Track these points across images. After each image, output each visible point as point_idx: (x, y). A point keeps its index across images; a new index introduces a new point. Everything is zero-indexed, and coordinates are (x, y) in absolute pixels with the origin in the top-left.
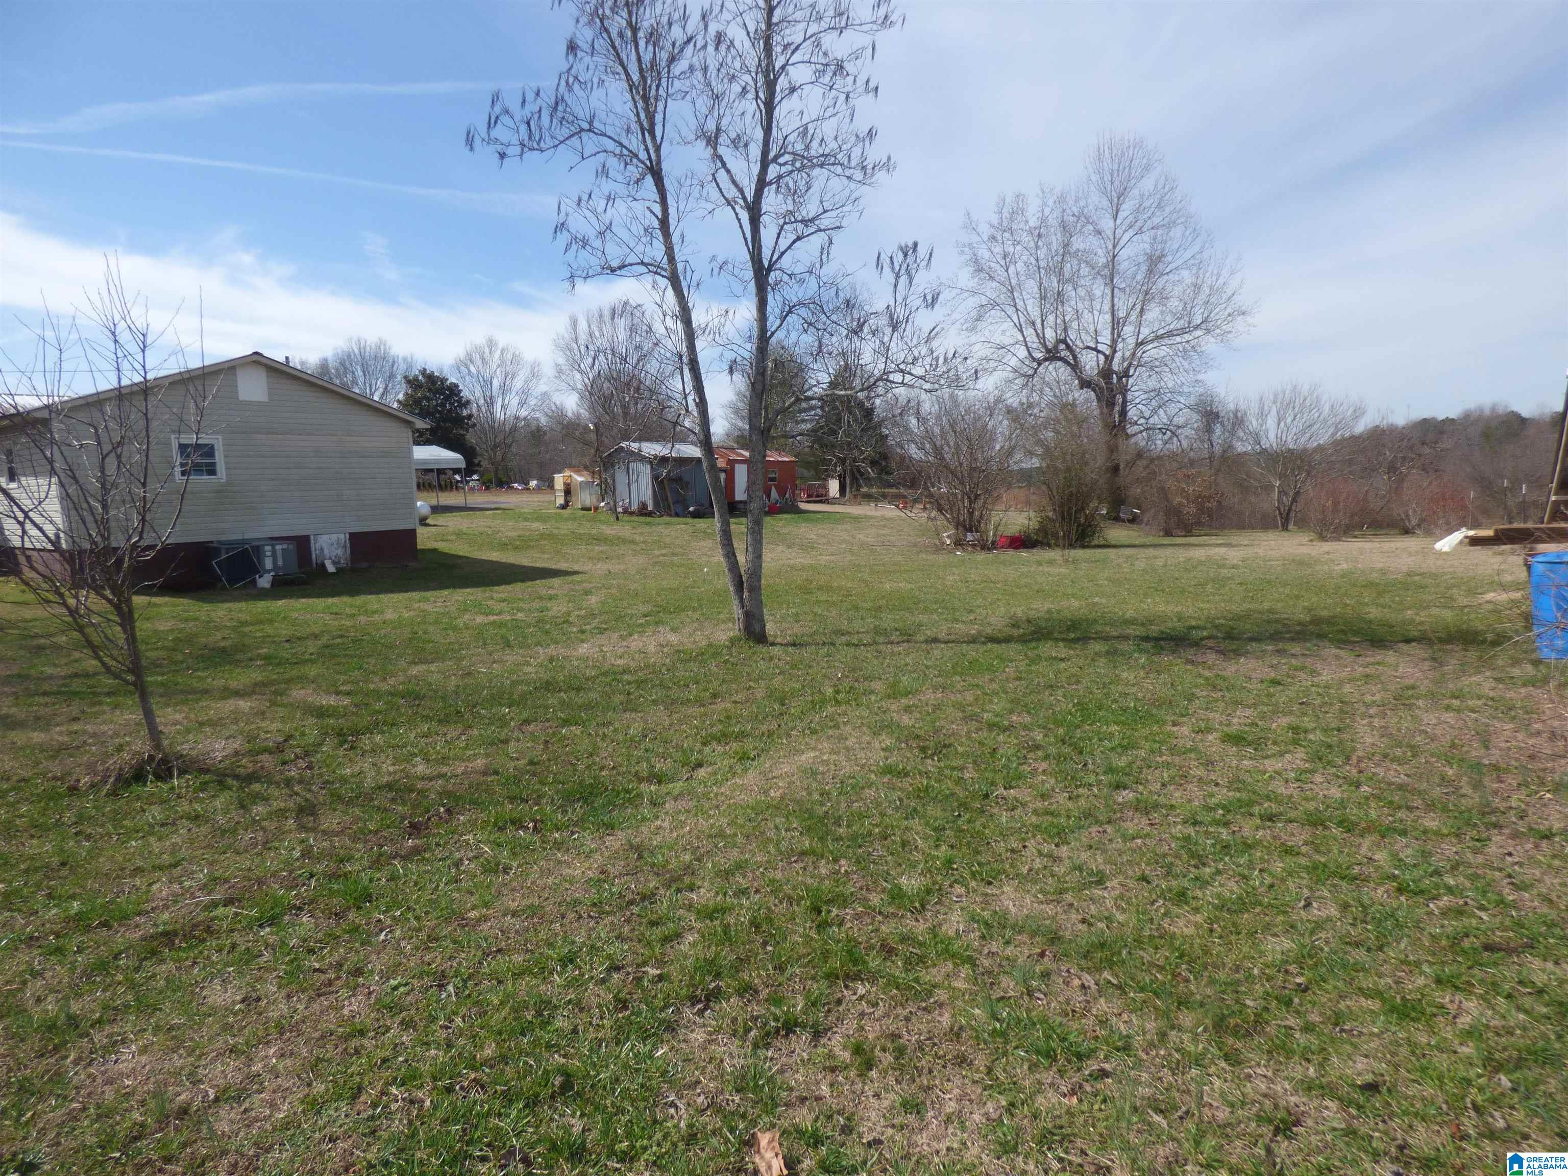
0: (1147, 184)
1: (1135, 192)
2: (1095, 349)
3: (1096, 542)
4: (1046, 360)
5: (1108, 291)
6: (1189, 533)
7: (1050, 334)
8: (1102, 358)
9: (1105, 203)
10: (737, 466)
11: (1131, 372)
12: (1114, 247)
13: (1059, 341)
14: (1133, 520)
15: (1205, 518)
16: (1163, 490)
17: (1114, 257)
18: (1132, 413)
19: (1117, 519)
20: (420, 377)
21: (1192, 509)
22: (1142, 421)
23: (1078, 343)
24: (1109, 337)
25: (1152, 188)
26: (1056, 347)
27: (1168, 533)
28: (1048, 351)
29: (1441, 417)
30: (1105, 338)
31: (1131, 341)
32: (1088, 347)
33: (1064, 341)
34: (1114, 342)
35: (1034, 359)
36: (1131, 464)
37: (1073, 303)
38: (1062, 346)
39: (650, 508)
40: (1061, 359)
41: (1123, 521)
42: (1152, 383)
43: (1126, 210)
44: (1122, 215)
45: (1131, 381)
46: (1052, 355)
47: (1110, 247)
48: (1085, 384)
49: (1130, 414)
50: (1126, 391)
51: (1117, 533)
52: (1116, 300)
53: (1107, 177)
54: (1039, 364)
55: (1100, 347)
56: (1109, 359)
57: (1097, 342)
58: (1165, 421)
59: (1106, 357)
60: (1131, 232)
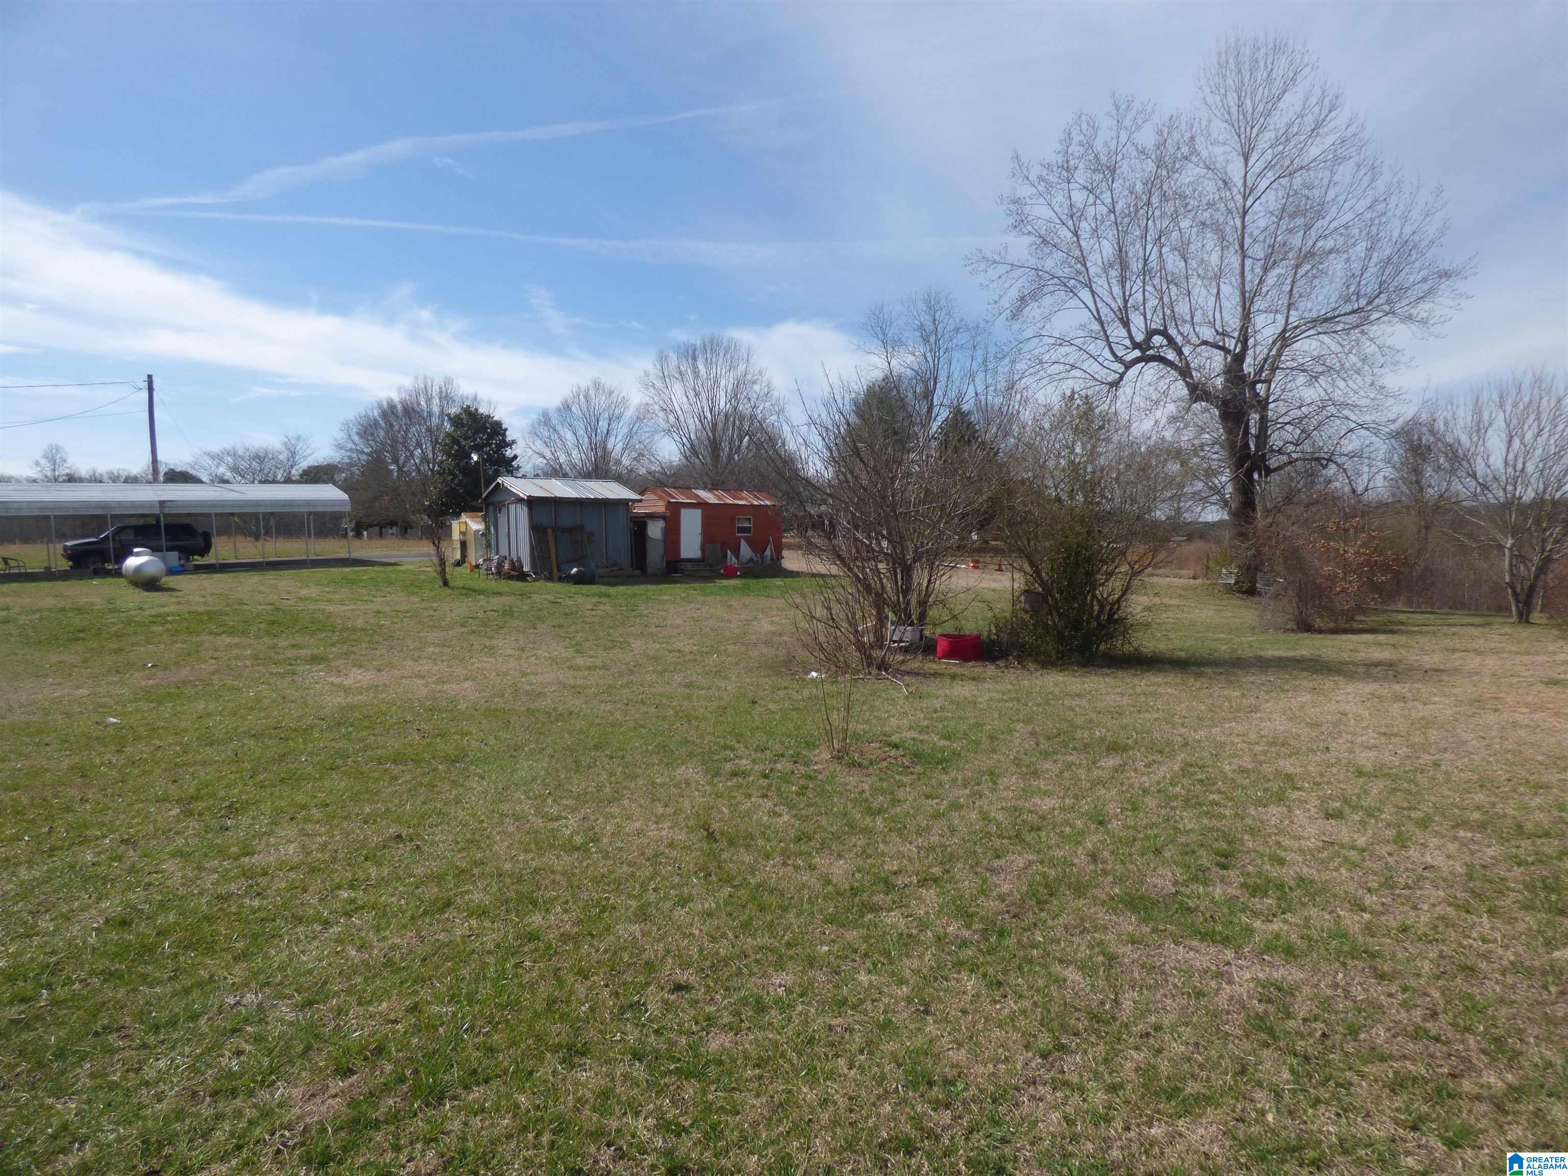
2: (1216, 345)
4: (1137, 360)
8: (1226, 357)
10: (684, 512)
12: (1245, 198)
18: (1276, 437)
20: (464, 416)
22: (1293, 448)
26: (1147, 340)
28: (1137, 346)
32: (1205, 343)
34: (1244, 334)
35: (1119, 360)
38: (1161, 340)
39: (526, 569)
40: (1159, 358)
45: (1274, 391)
48: (1201, 394)
49: (1273, 438)
50: (1267, 404)
54: (1127, 367)
56: (1239, 359)
59: (1233, 355)
60: (1271, 176)
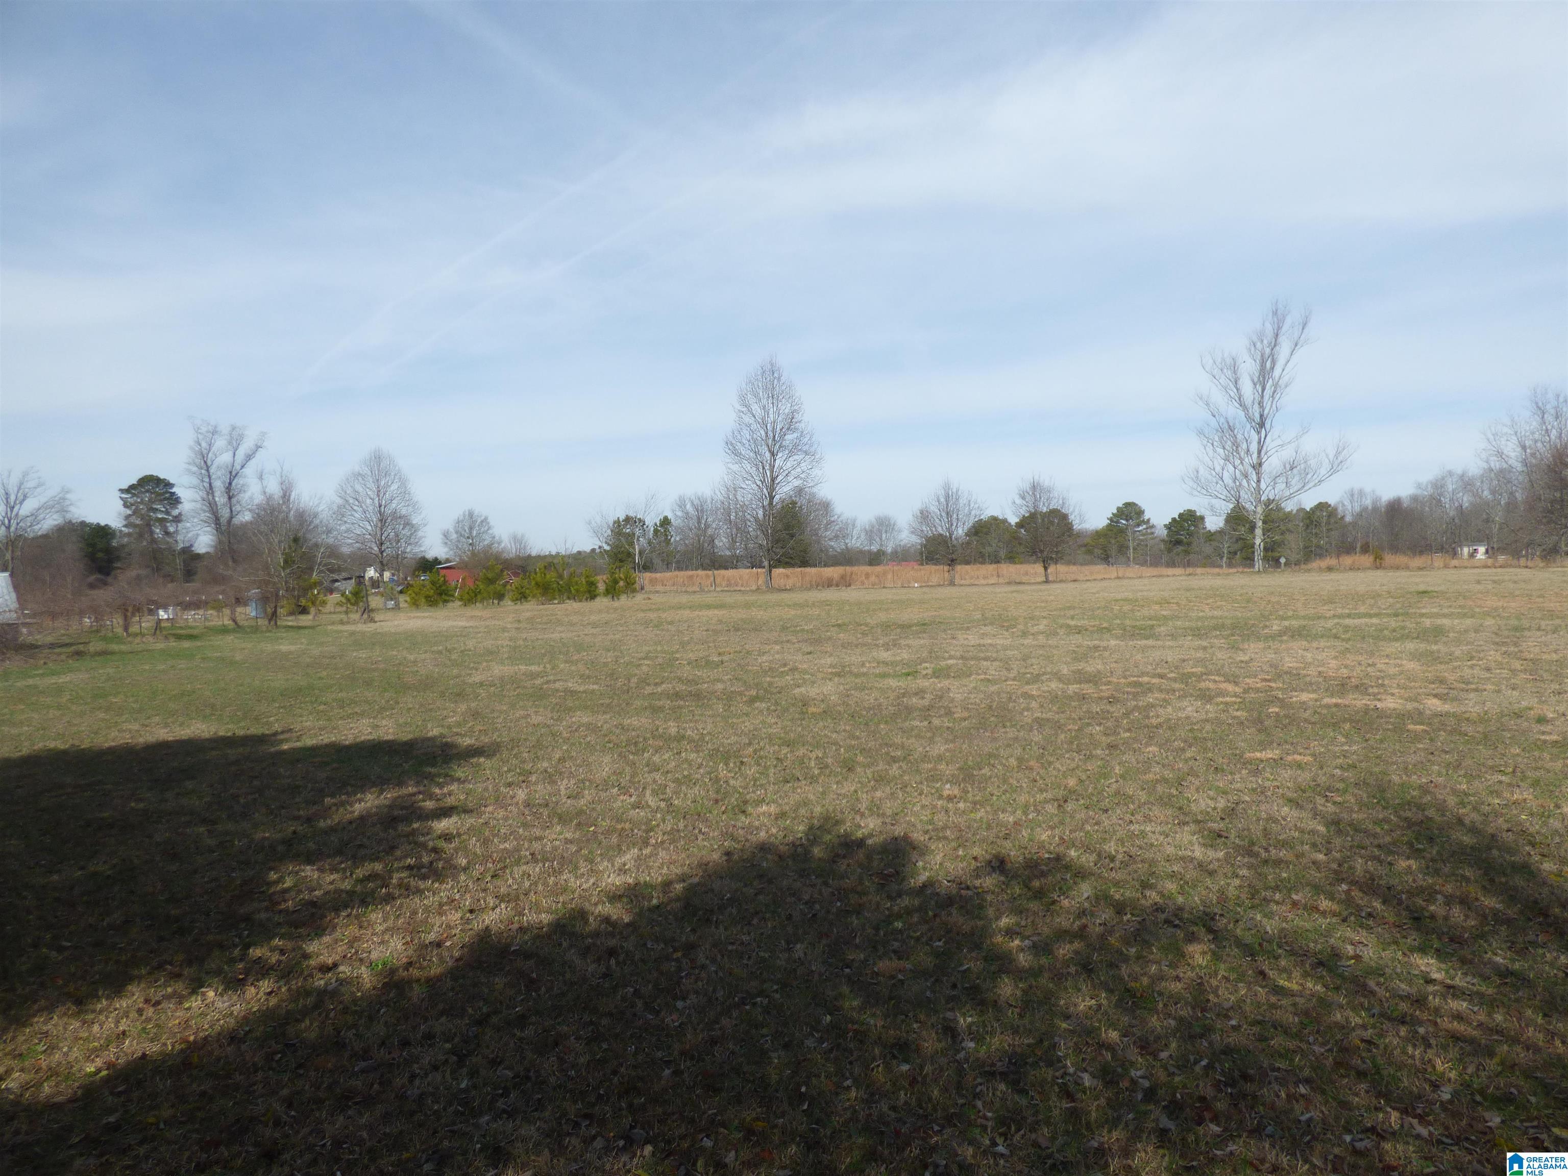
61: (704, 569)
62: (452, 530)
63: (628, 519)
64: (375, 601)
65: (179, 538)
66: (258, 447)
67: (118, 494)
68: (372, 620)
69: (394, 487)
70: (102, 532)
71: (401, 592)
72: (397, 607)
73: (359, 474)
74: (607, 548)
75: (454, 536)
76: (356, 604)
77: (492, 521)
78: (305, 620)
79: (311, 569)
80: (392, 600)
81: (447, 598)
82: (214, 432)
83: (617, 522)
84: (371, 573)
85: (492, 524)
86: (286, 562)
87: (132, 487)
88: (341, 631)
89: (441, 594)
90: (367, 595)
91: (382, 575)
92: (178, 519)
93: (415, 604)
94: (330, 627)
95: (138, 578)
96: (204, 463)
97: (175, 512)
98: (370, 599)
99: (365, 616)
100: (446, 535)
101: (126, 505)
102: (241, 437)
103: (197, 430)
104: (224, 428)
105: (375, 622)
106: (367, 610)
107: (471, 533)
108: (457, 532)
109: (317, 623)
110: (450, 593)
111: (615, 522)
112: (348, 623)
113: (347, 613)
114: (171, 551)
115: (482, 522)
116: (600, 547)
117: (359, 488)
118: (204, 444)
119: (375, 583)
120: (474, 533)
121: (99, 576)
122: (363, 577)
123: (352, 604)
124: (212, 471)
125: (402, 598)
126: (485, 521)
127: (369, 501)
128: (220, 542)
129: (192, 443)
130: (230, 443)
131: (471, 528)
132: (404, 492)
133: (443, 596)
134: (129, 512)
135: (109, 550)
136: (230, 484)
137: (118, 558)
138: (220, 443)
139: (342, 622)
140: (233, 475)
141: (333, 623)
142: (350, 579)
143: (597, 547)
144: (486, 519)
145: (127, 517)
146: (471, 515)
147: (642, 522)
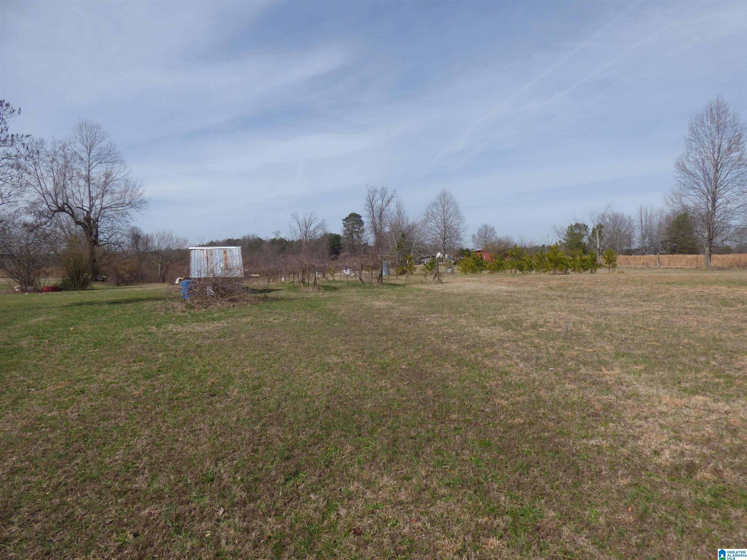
0: (104, 144)
1: (98, 147)
2: (82, 209)
3: (88, 288)
4: (58, 211)
5: (87, 184)
6: (127, 284)
7: (60, 202)
8: (85, 212)
9: (84, 148)
11: (99, 220)
13: (64, 204)
14: (103, 280)
15: (132, 279)
16: (116, 269)
17: (89, 171)
18: (101, 237)
19: (96, 280)
21: (128, 275)
22: (105, 240)
23: (74, 206)
24: (88, 203)
25: (105, 147)
26: (63, 206)
27: (118, 285)
28: (59, 208)
29: (235, 238)
30: (86, 204)
31: (99, 207)
32: (79, 207)
33: (67, 204)
34: (91, 207)
35: (52, 211)
36: (101, 258)
37: (70, 187)
38: (66, 206)
40: (65, 211)
41: (98, 281)
42: (109, 225)
43: (94, 153)
44: (92, 154)
45: (99, 223)
46: (61, 209)
47: (87, 166)
48: (78, 223)
49: (100, 237)
50: (98, 227)
51: (96, 285)
52: (91, 189)
53: (85, 138)
54: (55, 213)
55: (84, 208)
57: (83, 205)
58: (115, 240)
59: (88, 212)
60: (97, 162)
61: (623, 255)
62: (476, 234)
63: (577, 225)
64: (442, 269)
65: (363, 239)
66: (392, 197)
67: (342, 221)
68: (441, 282)
69: (451, 209)
70: (337, 237)
71: (455, 264)
72: (453, 273)
73: (435, 203)
74: (565, 242)
75: (477, 237)
76: (431, 270)
77: (496, 229)
78: (402, 279)
79: (410, 251)
80: (450, 268)
81: (482, 268)
82: (375, 191)
83: (571, 228)
84: (439, 255)
85: (496, 231)
86: (398, 247)
87: (347, 218)
88: (421, 290)
89: (478, 266)
90: (438, 265)
91: (444, 255)
92: (363, 231)
93: (465, 271)
94: (414, 286)
95: (346, 256)
96: (371, 204)
97: (362, 228)
98: (439, 267)
99: (436, 279)
100: (473, 237)
101: (344, 226)
102: (386, 192)
103: (369, 191)
104: (379, 189)
105: (443, 283)
106: (438, 275)
107: (485, 235)
108: (479, 235)
109: (407, 282)
110: (485, 265)
111: (569, 227)
112: (426, 283)
113: (425, 275)
114: (360, 245)
115: (491, 230)
116: (560, 241)
117: (434, 210)
118: (371, 197)
119: (441, 260)
120: (487, 236)
121: (335, 255)
122: (435, 257)
123: (429, 270)
124: (374, 208)
125: (456, 268)
126: (493, 229)
127: (439, 217)
128: (377, 240)
129: (367, 197)
130: (381, 195)
131: (486, 233)
132: (457, 212)
133: (480, 267)
134: (345, 229)
135: (339, 245)
136: (381, 214)
137: (342, 248)
138: (378, 196)
139: (422, 283)
140: (382, 210)
141: (417, 283)
142: (430, 257)
143: (558, 241)
144: (493, 228)
145: (345, 231)
146: (486, 226)
147: (586, 227)
